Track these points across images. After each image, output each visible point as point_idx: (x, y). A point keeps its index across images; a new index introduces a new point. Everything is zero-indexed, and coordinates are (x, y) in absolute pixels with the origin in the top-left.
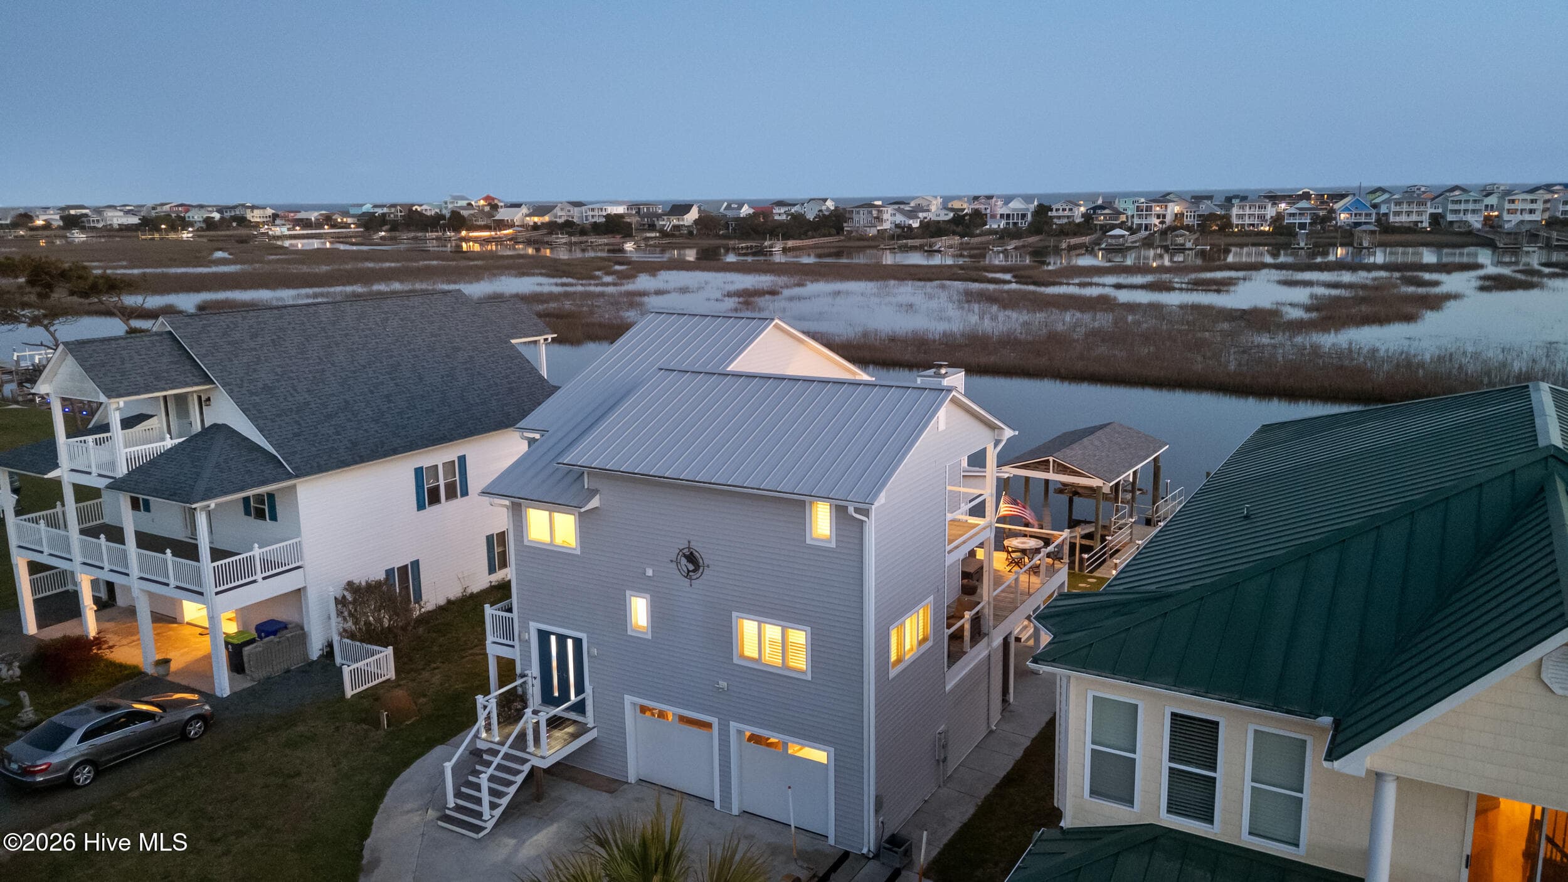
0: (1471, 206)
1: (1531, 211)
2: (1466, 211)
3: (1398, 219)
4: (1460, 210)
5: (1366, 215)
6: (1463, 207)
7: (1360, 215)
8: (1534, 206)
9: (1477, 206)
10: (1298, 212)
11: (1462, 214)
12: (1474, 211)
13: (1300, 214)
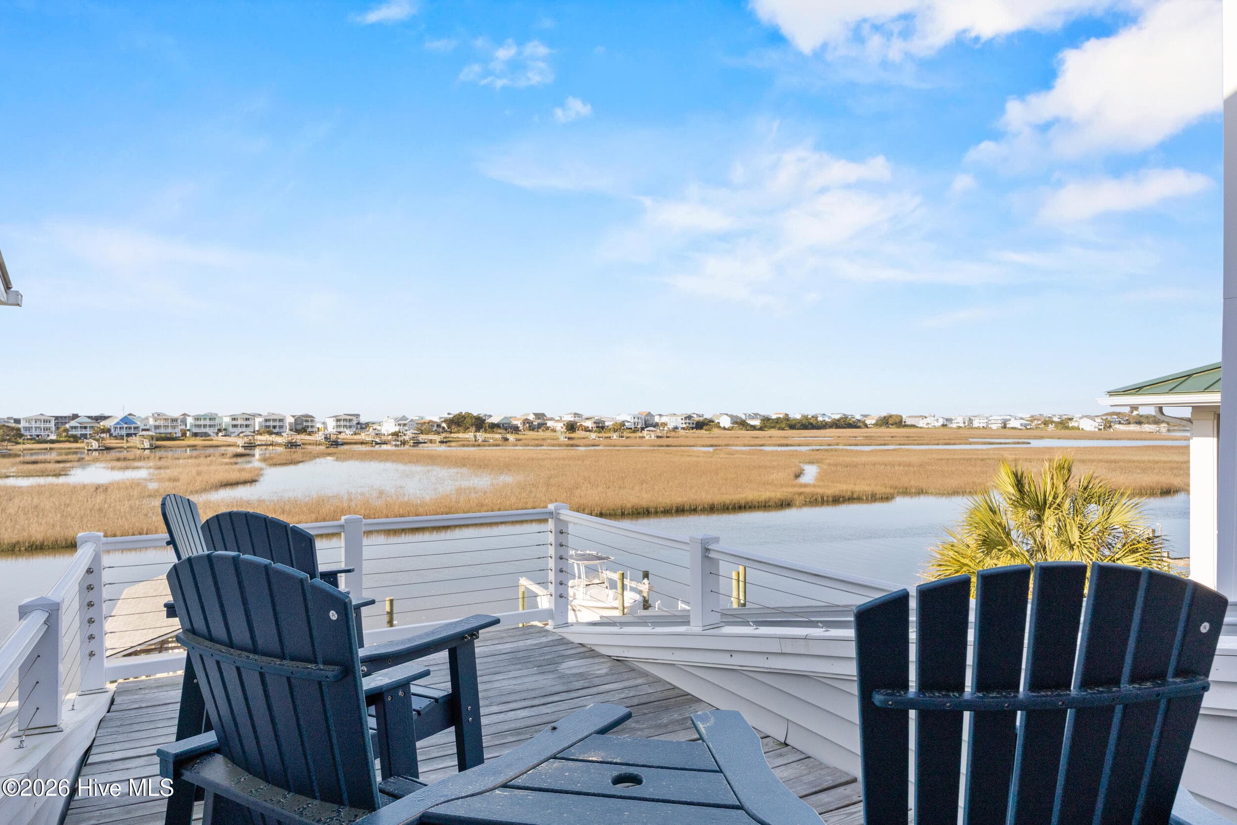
0: (208, 422)
1: (247, 426)
2: (205, 426)
3: (158, 431)
4: (201, 425)
5: (135, 428)
6: (202, 422)
7: (130, 428)
8: (248, 422)
9: (212, 423)
10: (79, 425)
11: (202, 428)
12: (210, 426)
13: (81, 427)
